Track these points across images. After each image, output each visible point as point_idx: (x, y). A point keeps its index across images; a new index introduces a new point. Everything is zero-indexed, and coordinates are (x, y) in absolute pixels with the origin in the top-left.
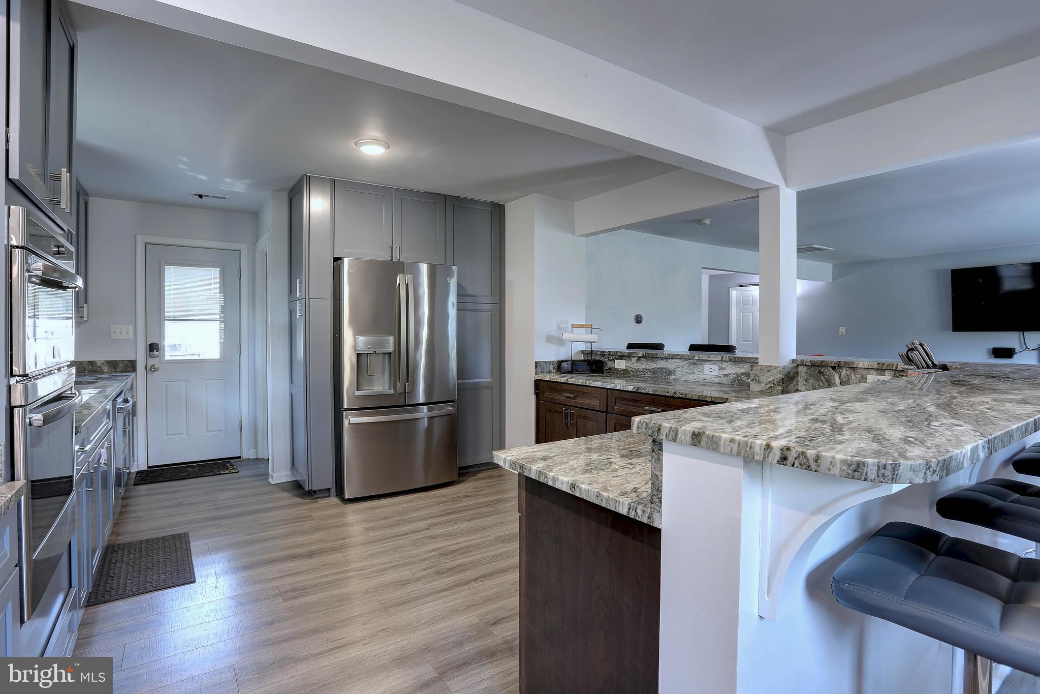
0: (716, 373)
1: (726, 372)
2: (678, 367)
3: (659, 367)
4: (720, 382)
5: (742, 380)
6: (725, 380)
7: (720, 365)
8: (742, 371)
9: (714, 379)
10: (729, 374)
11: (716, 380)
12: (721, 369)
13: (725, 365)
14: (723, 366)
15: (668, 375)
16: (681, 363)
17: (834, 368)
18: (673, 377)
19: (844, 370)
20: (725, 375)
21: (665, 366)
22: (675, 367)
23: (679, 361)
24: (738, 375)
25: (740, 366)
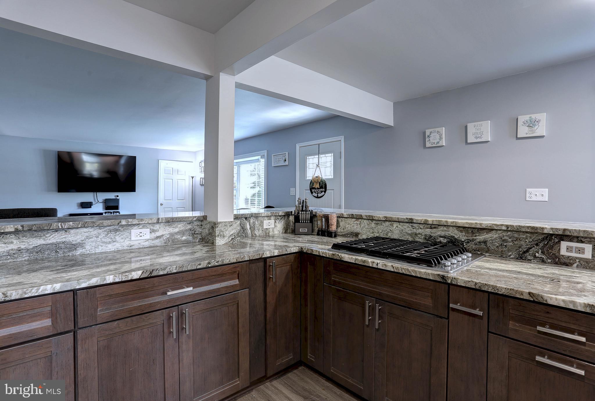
0: (148, 236)
1: (158, 234)
2: (88, 238)
3: (50, 242)
4: (151, 245)
5: (177, 239)
6: (157, 242)
7: (152, 227)
8: (176, 230)
9: (144, 244)
10: (162, 235)
11: (147, 244)
12: (152, 231)
13: (157, 227)
14: (155, 228)
15: (69, 251)
16: (95, 232)
17: (246, 218)
18: (79, 252)
19: (252, 219)
20: (157, 237)
21: (64, 240)
22: (83, 238)
23: (91, 230)
24: (172, 235)
25: (174, 226)
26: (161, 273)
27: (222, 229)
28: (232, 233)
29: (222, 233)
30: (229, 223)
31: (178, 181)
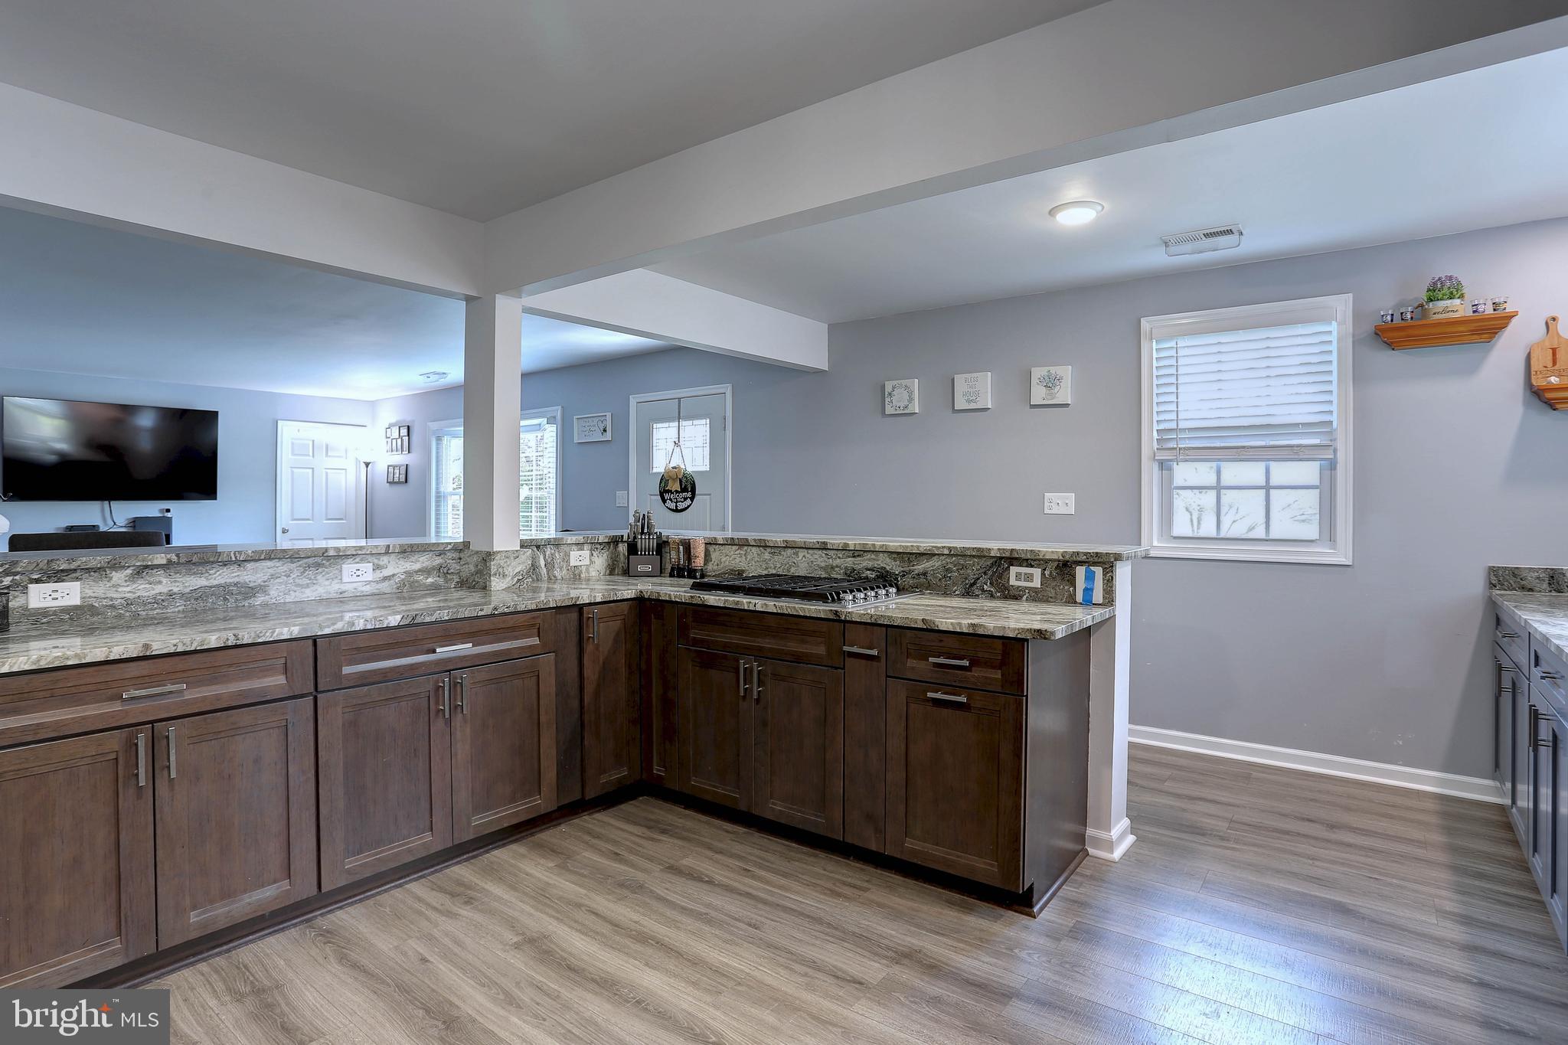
0: (370, 576)
1: (387, 572)
2: (273, 577)
3: (215, 582)
4: (375, 591)
5: (417, 581)
6: (385, 587)
7: (376, 561)
8: (417, 566)
9: (364, 589)
10: (393, 575)
11: (368, 589)
12: (377, 568)
13: (384, 560)
14: (381, 563)
15: (245, 599)
16: (285, 568)
17: (538, 547)
18: (260, 600)
19: (549, 549)
20: (386, 579)
21: (236, 580)
22: (266, 578)
23: (278, 564)
24: (409, 573)
25: (413, 559)
26: (428, 619)
27: (502, 563)
28: (517, 570)
29: (501, 570)
30: (514, 553)
31: (327, 473)
